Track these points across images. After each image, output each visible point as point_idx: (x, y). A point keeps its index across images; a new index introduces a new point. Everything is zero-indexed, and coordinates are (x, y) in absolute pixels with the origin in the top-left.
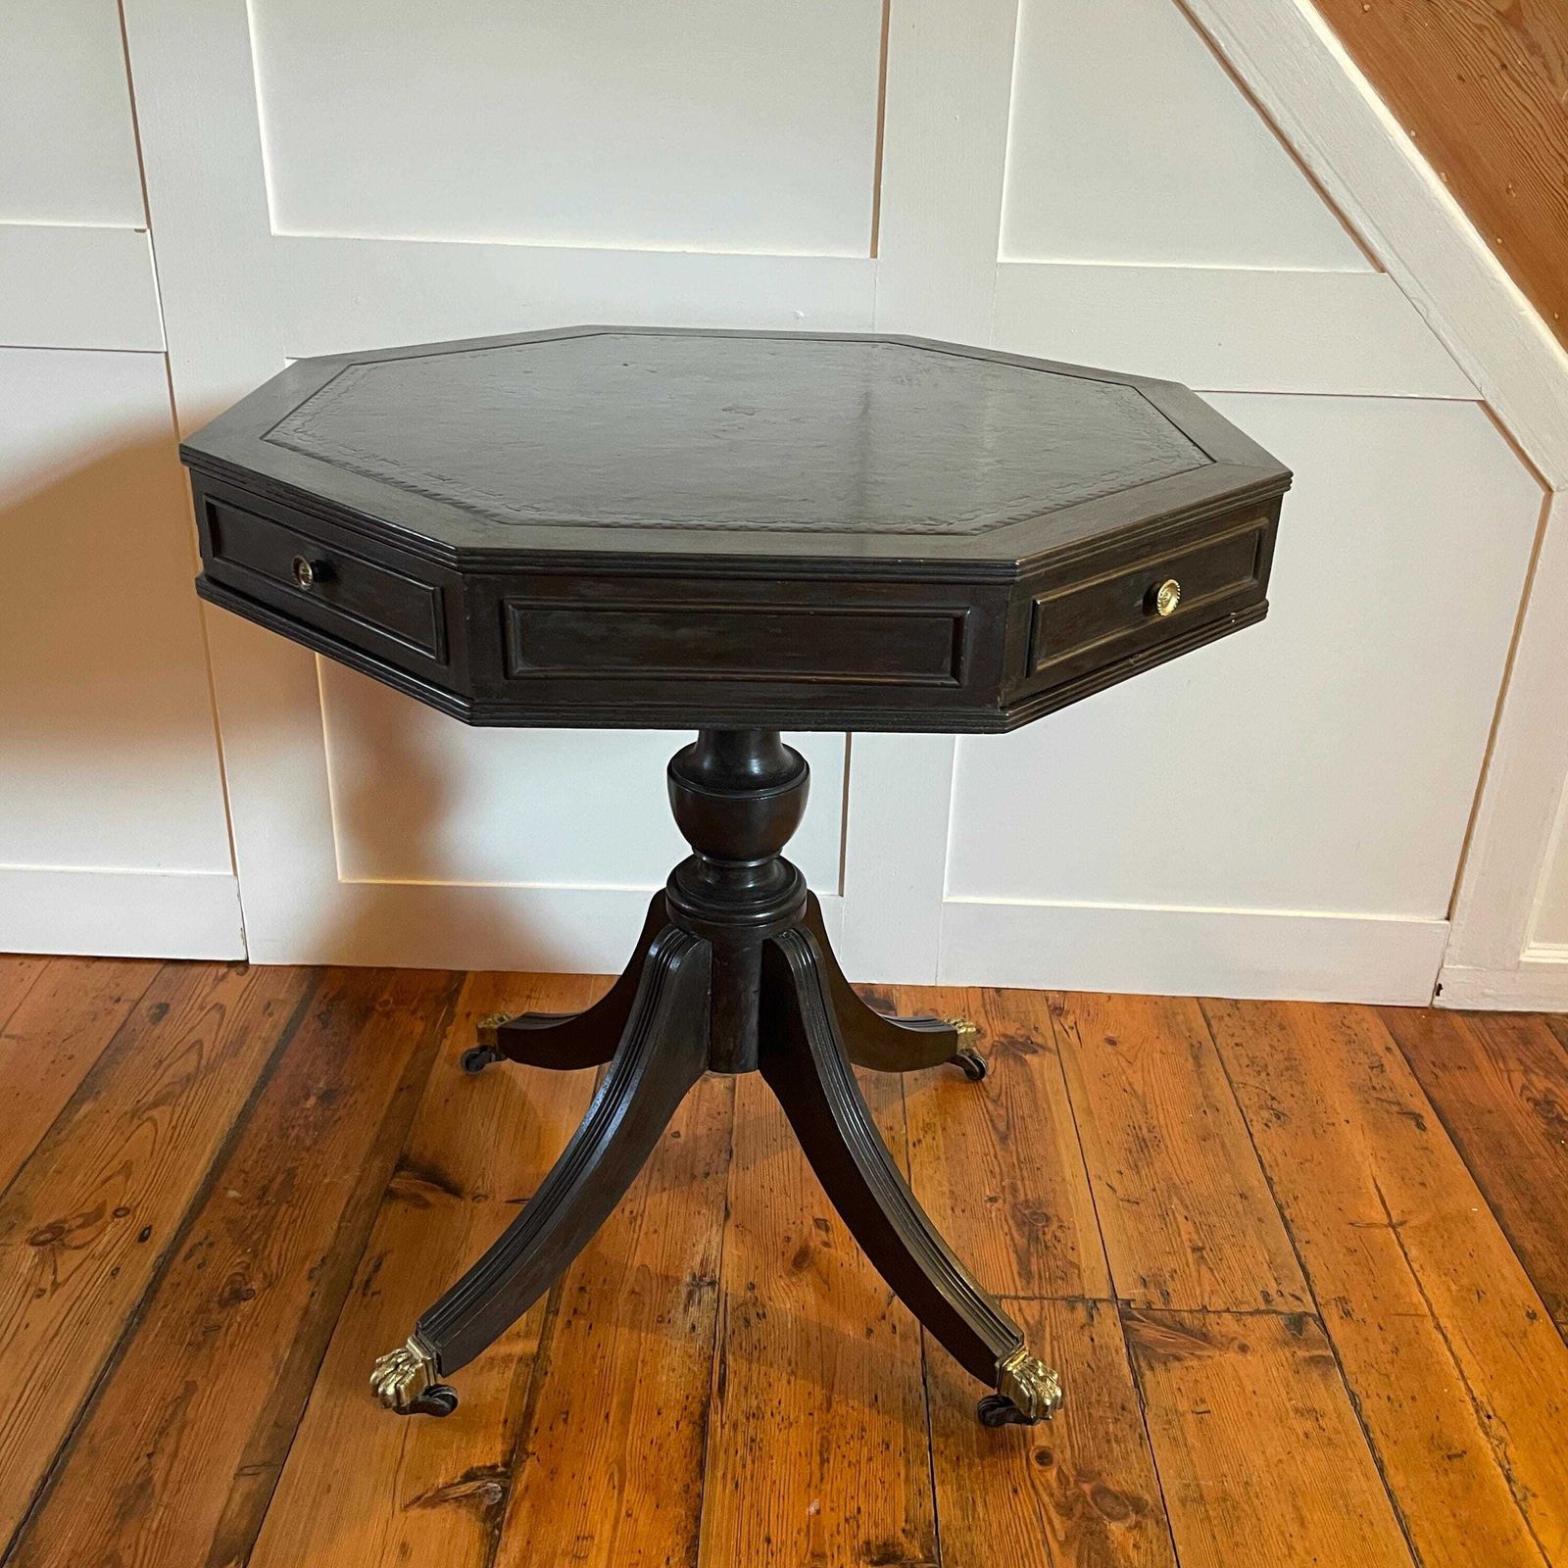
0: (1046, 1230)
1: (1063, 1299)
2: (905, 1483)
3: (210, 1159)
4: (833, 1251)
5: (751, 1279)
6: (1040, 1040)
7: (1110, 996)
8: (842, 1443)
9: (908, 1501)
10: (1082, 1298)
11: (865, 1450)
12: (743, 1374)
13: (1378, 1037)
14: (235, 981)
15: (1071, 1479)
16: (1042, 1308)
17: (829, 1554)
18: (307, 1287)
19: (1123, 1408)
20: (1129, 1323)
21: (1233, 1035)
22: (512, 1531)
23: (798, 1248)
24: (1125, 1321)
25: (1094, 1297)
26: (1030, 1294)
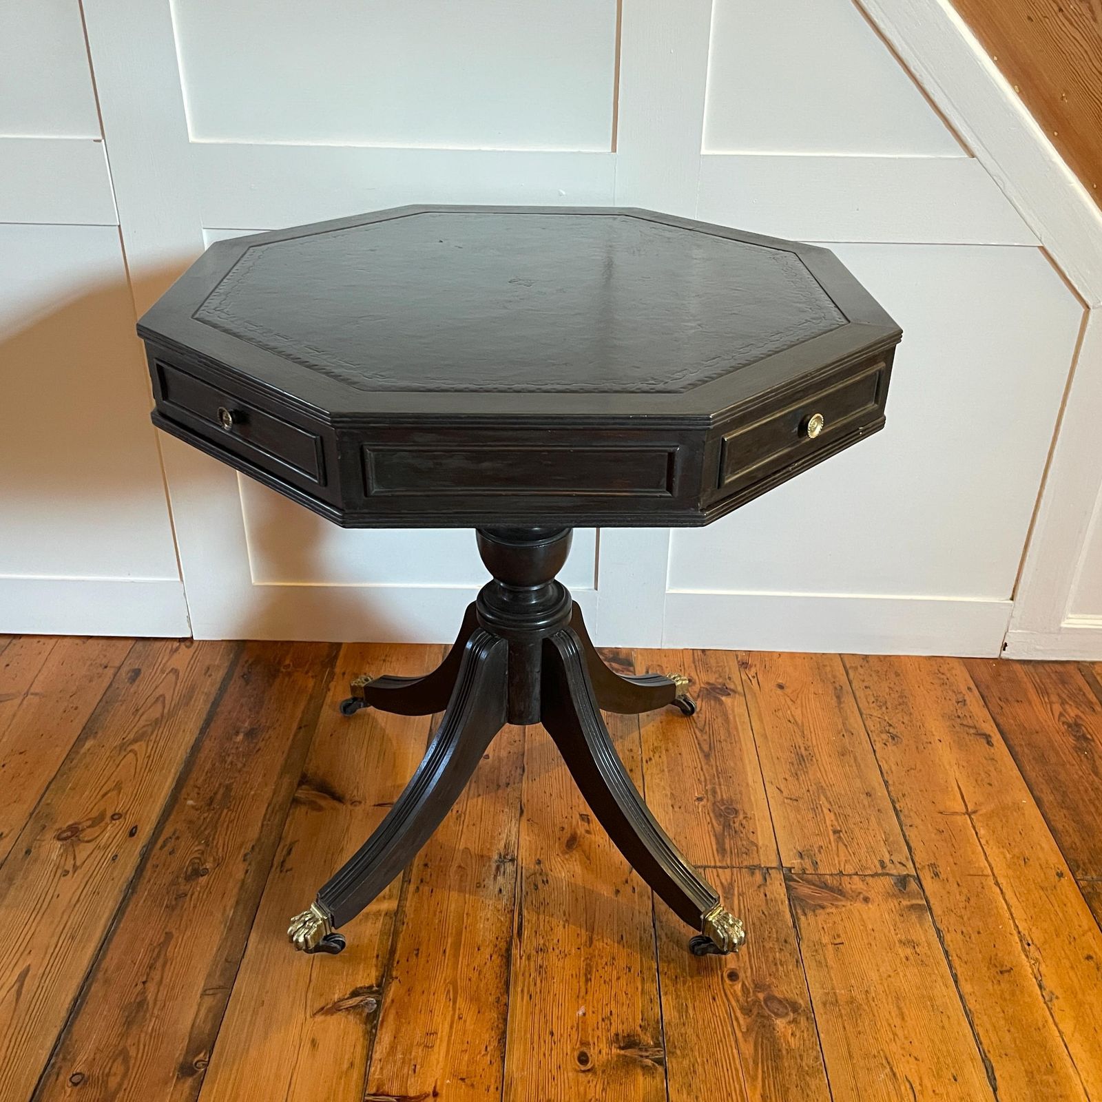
0: (736, 820)
1: (746, 867)
2: (642, 994)
3: (174, 779)
4: (593, 837)
5: (538, 856)
6: (732, 686)
7: (780, 654)
8: (600, 968)
9: (643, 1006)
10: (759, 867)
11: (615, 973)
12: (533, 922)
13: (962, 679)
14: (185, 652)
15: (751, 991)
16: (732, 874)
17: (591, 1042)
18: (242, 867)
19: (786, 941)
20: (791, 883)
21: (863, 681)
22: (384, 1030)
23: (569, 835)
24: (787, 882)
25: (768, 866)
26: (724, 864)
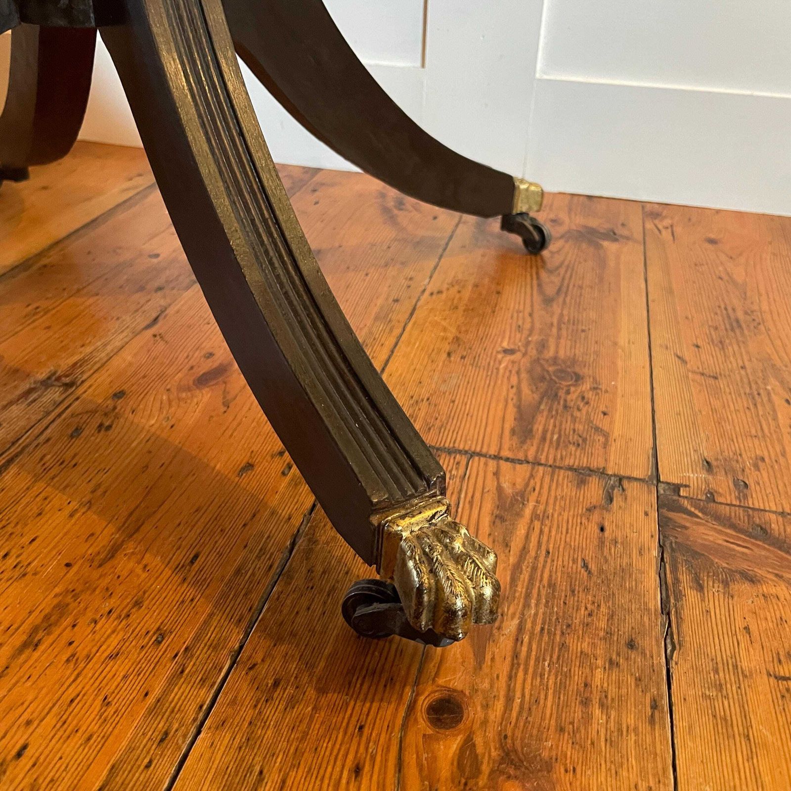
0: (572, 389)
1: (570, 468)
5: (125, 387)
6: (625, 233)
10: (602, 473)
15: (485, 768)
19: (631, 645)
20: (671, 515)
24: (664, 511)
25: (622, 473)
26: (521, 456)
